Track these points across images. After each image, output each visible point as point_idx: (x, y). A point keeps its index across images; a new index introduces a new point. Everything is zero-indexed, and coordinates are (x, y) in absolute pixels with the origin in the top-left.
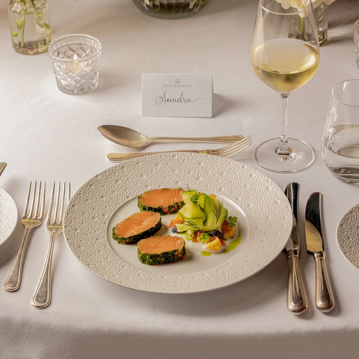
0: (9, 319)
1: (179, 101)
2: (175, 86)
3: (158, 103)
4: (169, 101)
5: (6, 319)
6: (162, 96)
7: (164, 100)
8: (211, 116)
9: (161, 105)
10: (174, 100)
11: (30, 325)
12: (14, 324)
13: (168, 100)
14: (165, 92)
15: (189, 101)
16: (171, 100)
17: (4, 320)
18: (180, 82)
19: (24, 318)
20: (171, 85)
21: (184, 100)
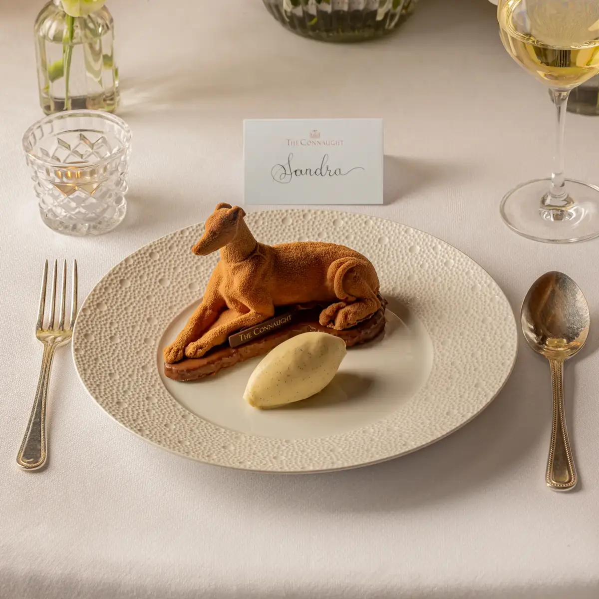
0: (38, 578)
1: (318, 172)
2: (309, 143)
3: (277, 177)
4: (298, 173)
5: (31, 577)
6: (285, 163)
7: (288, 172)
8: (382, 202)
9: (282, 181)
10: (308, 172)
11: (79, 587)
12: (49, 586)
13: (296, 171)
14: (291, 156)
15: (338, 172)
16: (301, 171)
17: (27, 580)
18: (318, 136)
19: (68, 574)
20: (302, 142)
21: (328, 172)
